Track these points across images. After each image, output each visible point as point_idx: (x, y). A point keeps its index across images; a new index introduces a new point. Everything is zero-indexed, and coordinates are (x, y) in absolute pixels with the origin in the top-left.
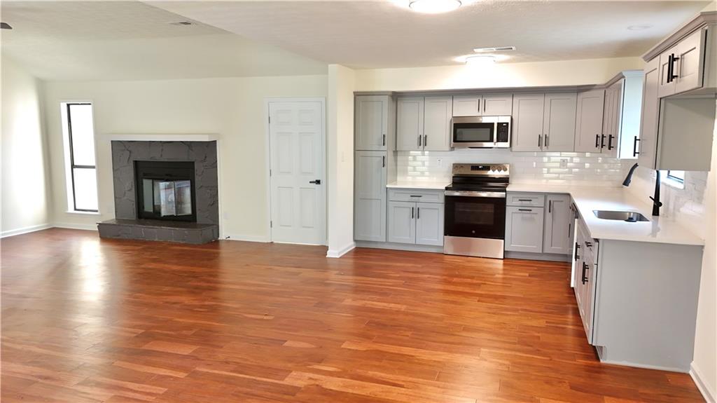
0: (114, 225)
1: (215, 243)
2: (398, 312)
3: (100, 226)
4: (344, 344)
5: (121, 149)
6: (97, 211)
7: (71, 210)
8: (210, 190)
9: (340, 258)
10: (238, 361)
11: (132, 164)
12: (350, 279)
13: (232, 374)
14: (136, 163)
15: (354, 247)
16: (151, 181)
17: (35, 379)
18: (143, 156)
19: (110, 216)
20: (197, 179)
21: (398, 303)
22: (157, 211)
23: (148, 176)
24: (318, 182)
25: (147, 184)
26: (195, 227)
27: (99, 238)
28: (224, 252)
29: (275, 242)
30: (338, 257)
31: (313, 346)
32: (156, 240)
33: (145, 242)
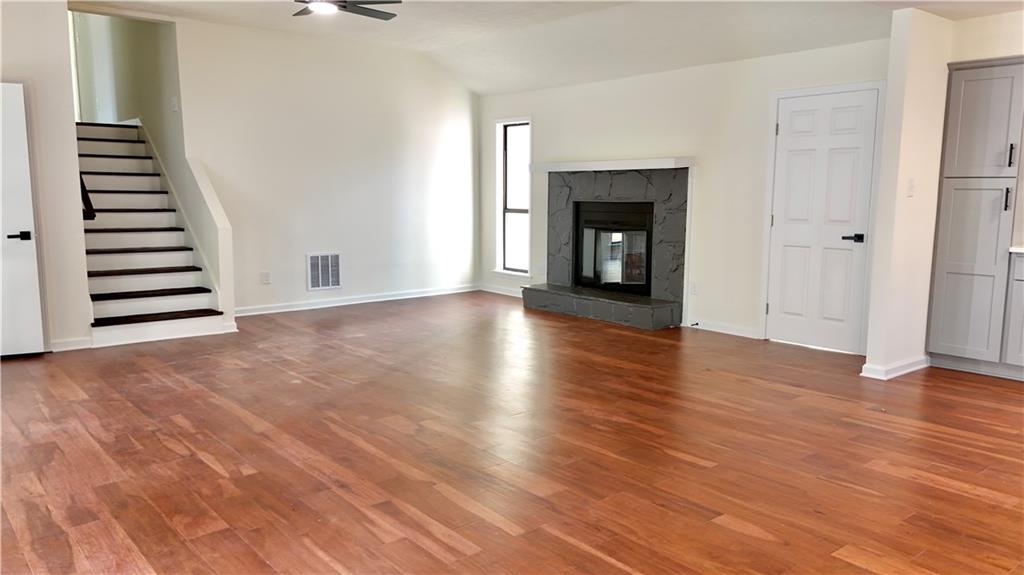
0: (540, 291)
1: (674, 330)
2: (994, 509)
3: (526, 291)
5: (560, 182)
6: (526, 272)
7: (499, 268)
8: (674, 246)
9: (889, 381)
10: (617, 530)
11: (571, 206)
12: (909, 425)
14: (577, 205)
15: (925, 366)
16: (594, 231)
18: (584, 195)
19: (541, 280)
20: (657, 229)
21: (1000, 491)
22: (597, 275)
23: (590, 224)
24: (859, 238)
25: (589, 235)
26: (649, 303)
27: (523, 308)
28: (688, 344)
29: (772, 340)
30: (885, 379)
31: (771, 537)
32: (591, 317)
33: (575, 319)
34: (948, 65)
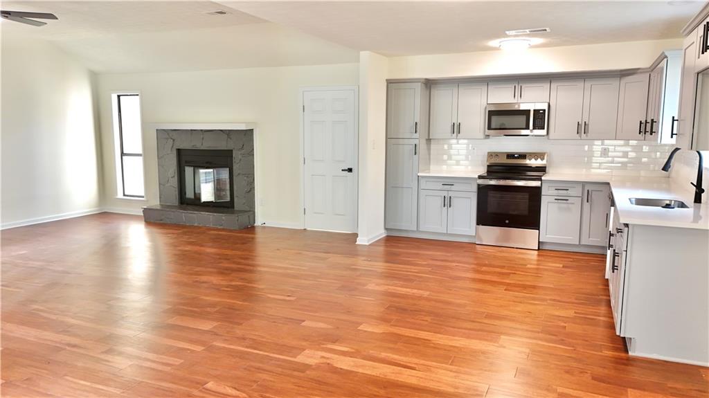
0: (157, 210)
1: (251, 228)
2: (420, 298)
3: (145, 210)
4: (362, 326)
5: (165, 136)
6: (143, 197)
7: (120, 195)
8: (247, 177)
9: (370, 245)
10: (255, 338)
11: (175, 152)
12: (380, 266)
13: (246, 349)
14: (179, 151)
15: (384, 236)
16: (192, 168)
17: (63, 347)
18: (186, 145)
19: (155, 203)
20: (235, 167)
21: (422, 290)
22: (197, 197)
23: (189, 164)
24: (350, 170)
25: (189, 171)
26: (233, 213)
27: (144, 223)
28: (260, 236)
29: (308, 229)
30: (367, 244)
31: (330, 327)
32: (196, 225)
33: (184, 227)
34: (387, 80)
